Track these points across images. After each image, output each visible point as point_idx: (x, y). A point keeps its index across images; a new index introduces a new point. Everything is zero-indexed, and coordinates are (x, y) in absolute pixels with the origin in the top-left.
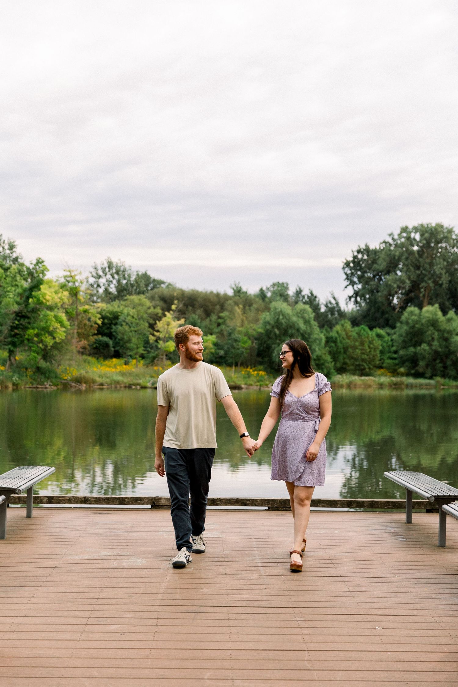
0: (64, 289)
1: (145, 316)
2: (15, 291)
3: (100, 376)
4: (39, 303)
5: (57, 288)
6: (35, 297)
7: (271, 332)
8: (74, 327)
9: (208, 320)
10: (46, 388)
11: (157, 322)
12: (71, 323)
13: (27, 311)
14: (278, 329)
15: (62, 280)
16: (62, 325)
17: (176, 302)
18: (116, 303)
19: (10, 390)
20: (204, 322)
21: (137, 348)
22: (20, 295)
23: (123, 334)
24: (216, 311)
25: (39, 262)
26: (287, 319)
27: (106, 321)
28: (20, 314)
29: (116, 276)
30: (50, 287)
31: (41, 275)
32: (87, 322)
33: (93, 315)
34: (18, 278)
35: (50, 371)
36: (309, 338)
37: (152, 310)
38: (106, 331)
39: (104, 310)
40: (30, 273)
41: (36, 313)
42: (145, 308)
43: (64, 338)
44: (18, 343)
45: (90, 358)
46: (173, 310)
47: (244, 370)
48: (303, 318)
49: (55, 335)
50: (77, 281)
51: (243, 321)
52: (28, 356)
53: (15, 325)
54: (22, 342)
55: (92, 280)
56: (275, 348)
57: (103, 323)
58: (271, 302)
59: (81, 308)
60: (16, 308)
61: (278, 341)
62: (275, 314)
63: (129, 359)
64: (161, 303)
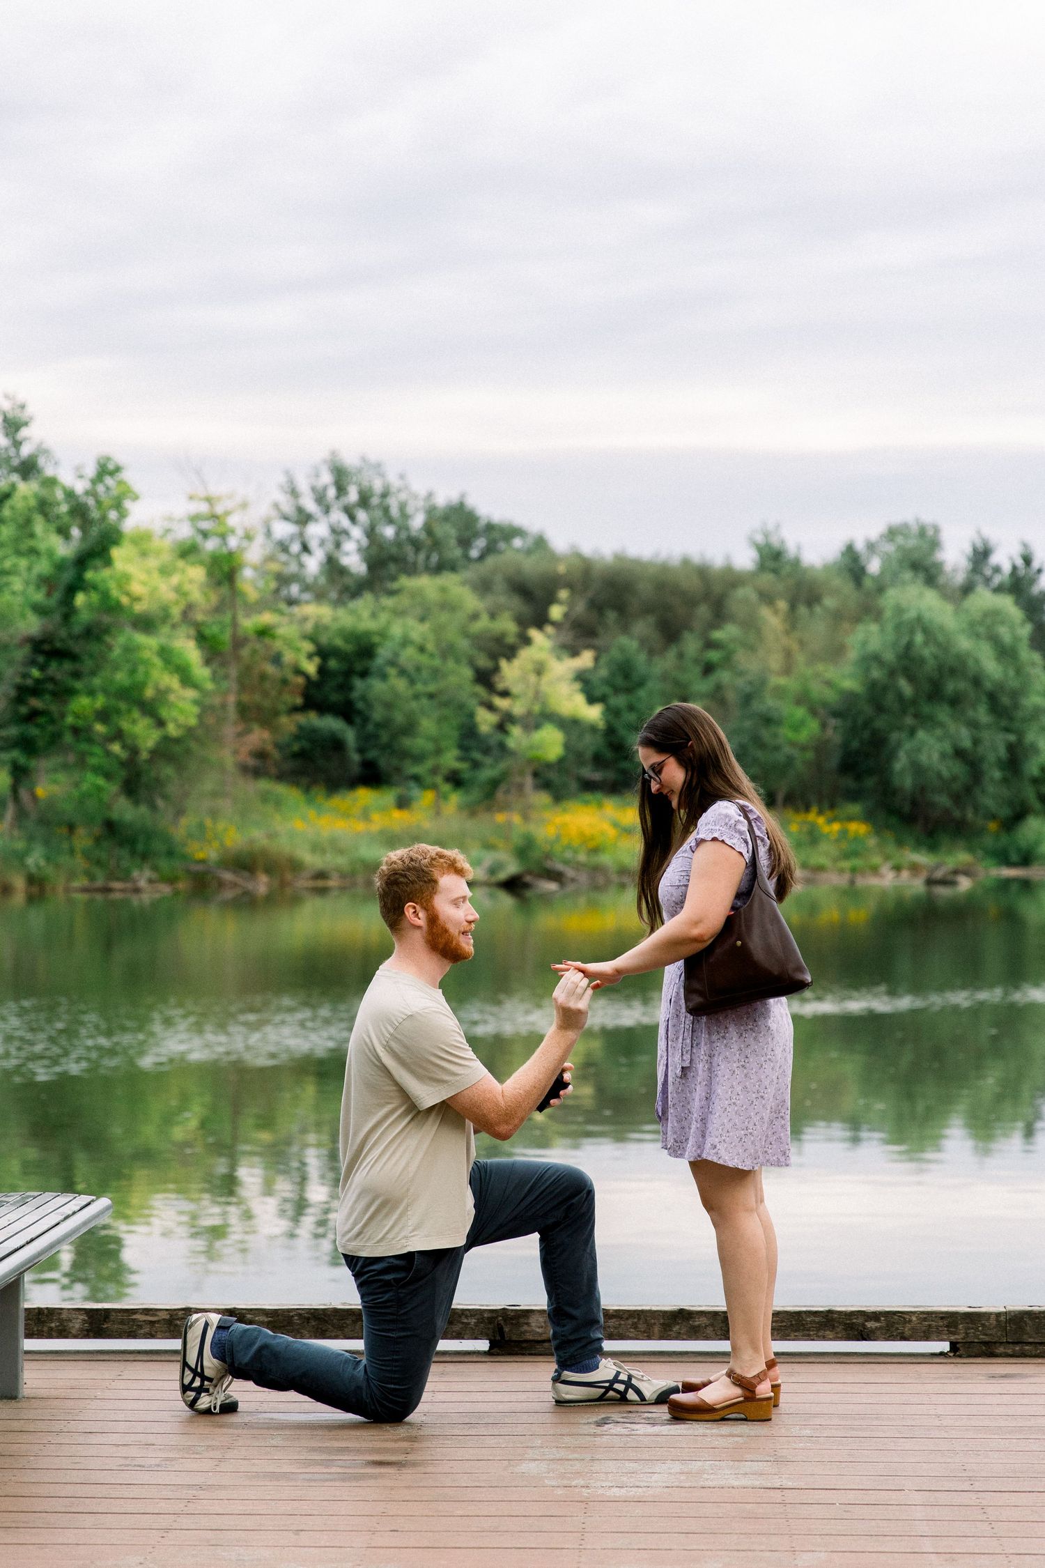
0: (192, 558)
1: (464, 644)
2: (29, 569)
3: (316, 848)
4: (110, 607)
5: (166, 557)
6: (95, 587)
7: (885, 689)
8: (225, 684)
9: (671, 654)
10: (137, 890)
11: (503, 663)
12: (214, 673)
13: (71, 636)
14: (911, 679)
15: (185, 532)
16: (187, 680)
17: (563, 594)
18: (364, 605)
19: (19, 898)
20: (656, 659)
21: (439, 752)
22: (46, 582)
23: (389, 706)
24: (697, 625)
25: (106, 470)
26: (939, 645)
27: (333, 664)
28: (46, 647)
29: (362, 516)
30: (144, 554)
31: (113, 515)
32: (270, 669)
33: (289, 643)
34: (39, 526)
35: (150, 835)
36: (1016, 706)
37: (483, 623)
38: (335, 697)
39: (326, 628)
40: (79, 511)
41: (99, 639)
42: (460, 617)
43: (193, 721)
44: (41, 743)
45: (281, 789)
46: (554, 624)
47: (800, 818)
48: (995, 640)
49: (164, 713)
50: (233, 531)
51: (788, 654)
52: (77, 785)
53: (29, 682)
54: (55, 739)
55: (283, 530)
56: (899, 744)
57: (322, 670)
58: (881, 590)
59: (249, 623)
60: (32, 625)
61: (909, 721)
62: (898, 627)
63: (409, 789)
64: (516, 603)
